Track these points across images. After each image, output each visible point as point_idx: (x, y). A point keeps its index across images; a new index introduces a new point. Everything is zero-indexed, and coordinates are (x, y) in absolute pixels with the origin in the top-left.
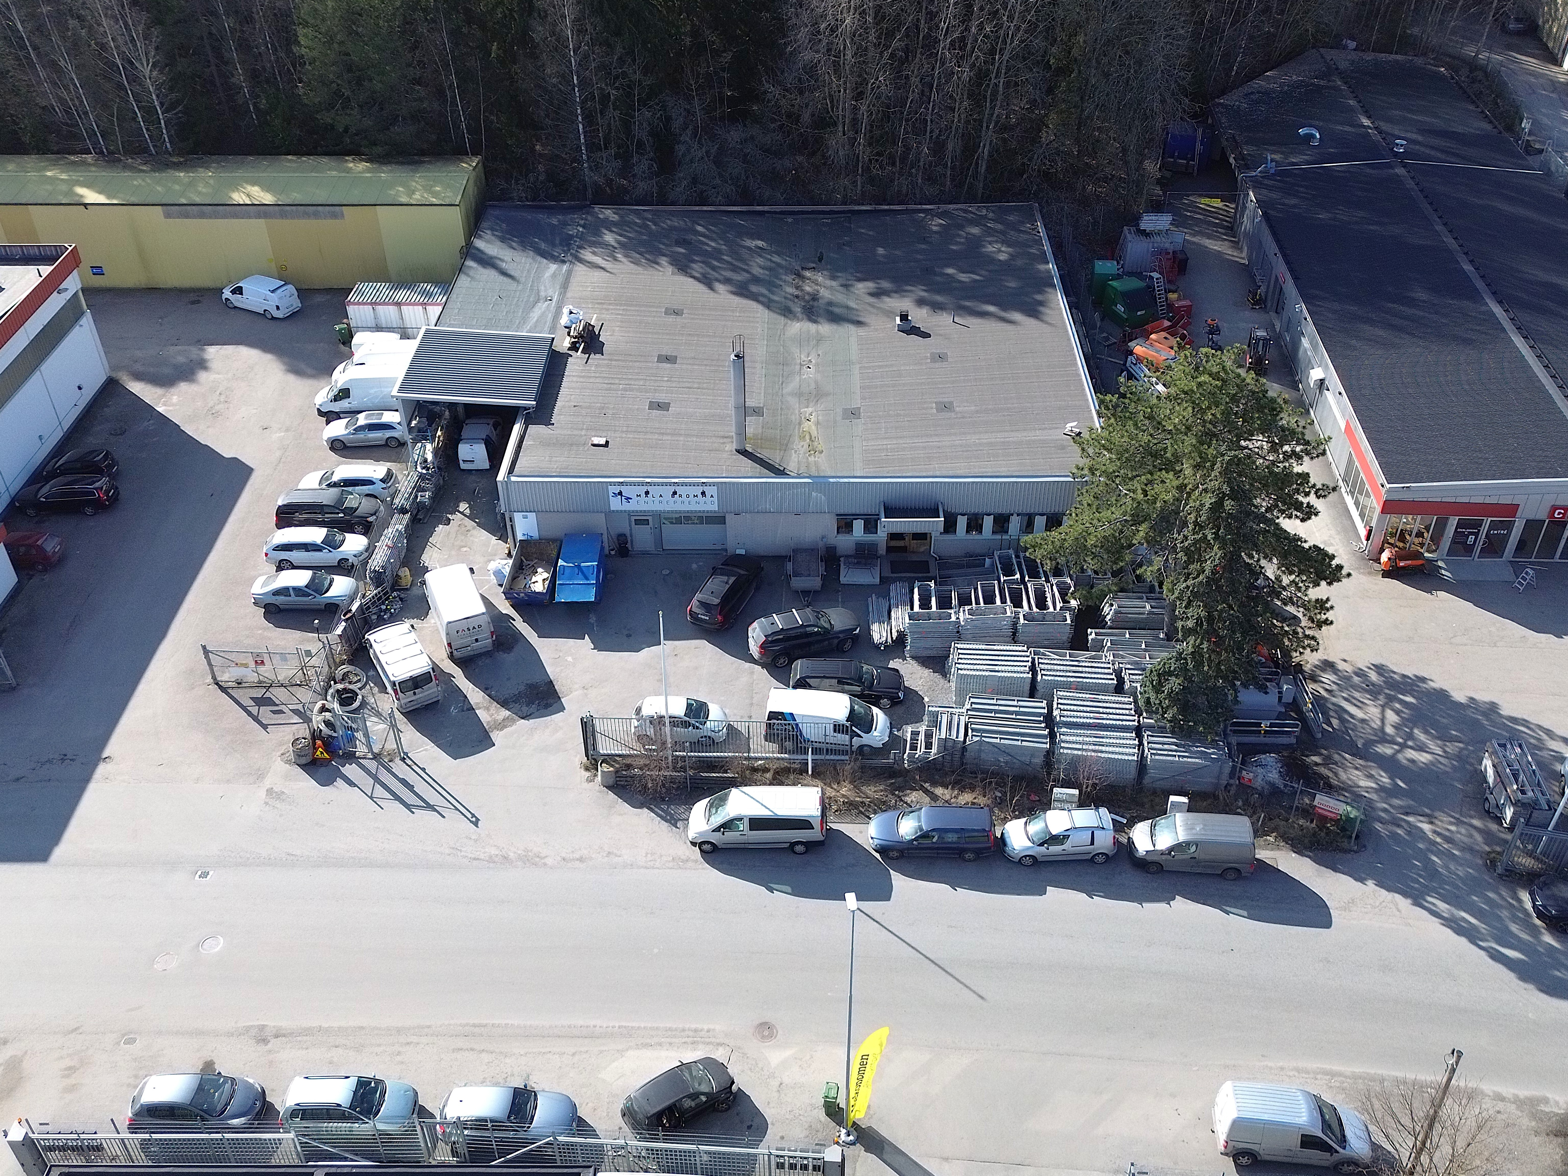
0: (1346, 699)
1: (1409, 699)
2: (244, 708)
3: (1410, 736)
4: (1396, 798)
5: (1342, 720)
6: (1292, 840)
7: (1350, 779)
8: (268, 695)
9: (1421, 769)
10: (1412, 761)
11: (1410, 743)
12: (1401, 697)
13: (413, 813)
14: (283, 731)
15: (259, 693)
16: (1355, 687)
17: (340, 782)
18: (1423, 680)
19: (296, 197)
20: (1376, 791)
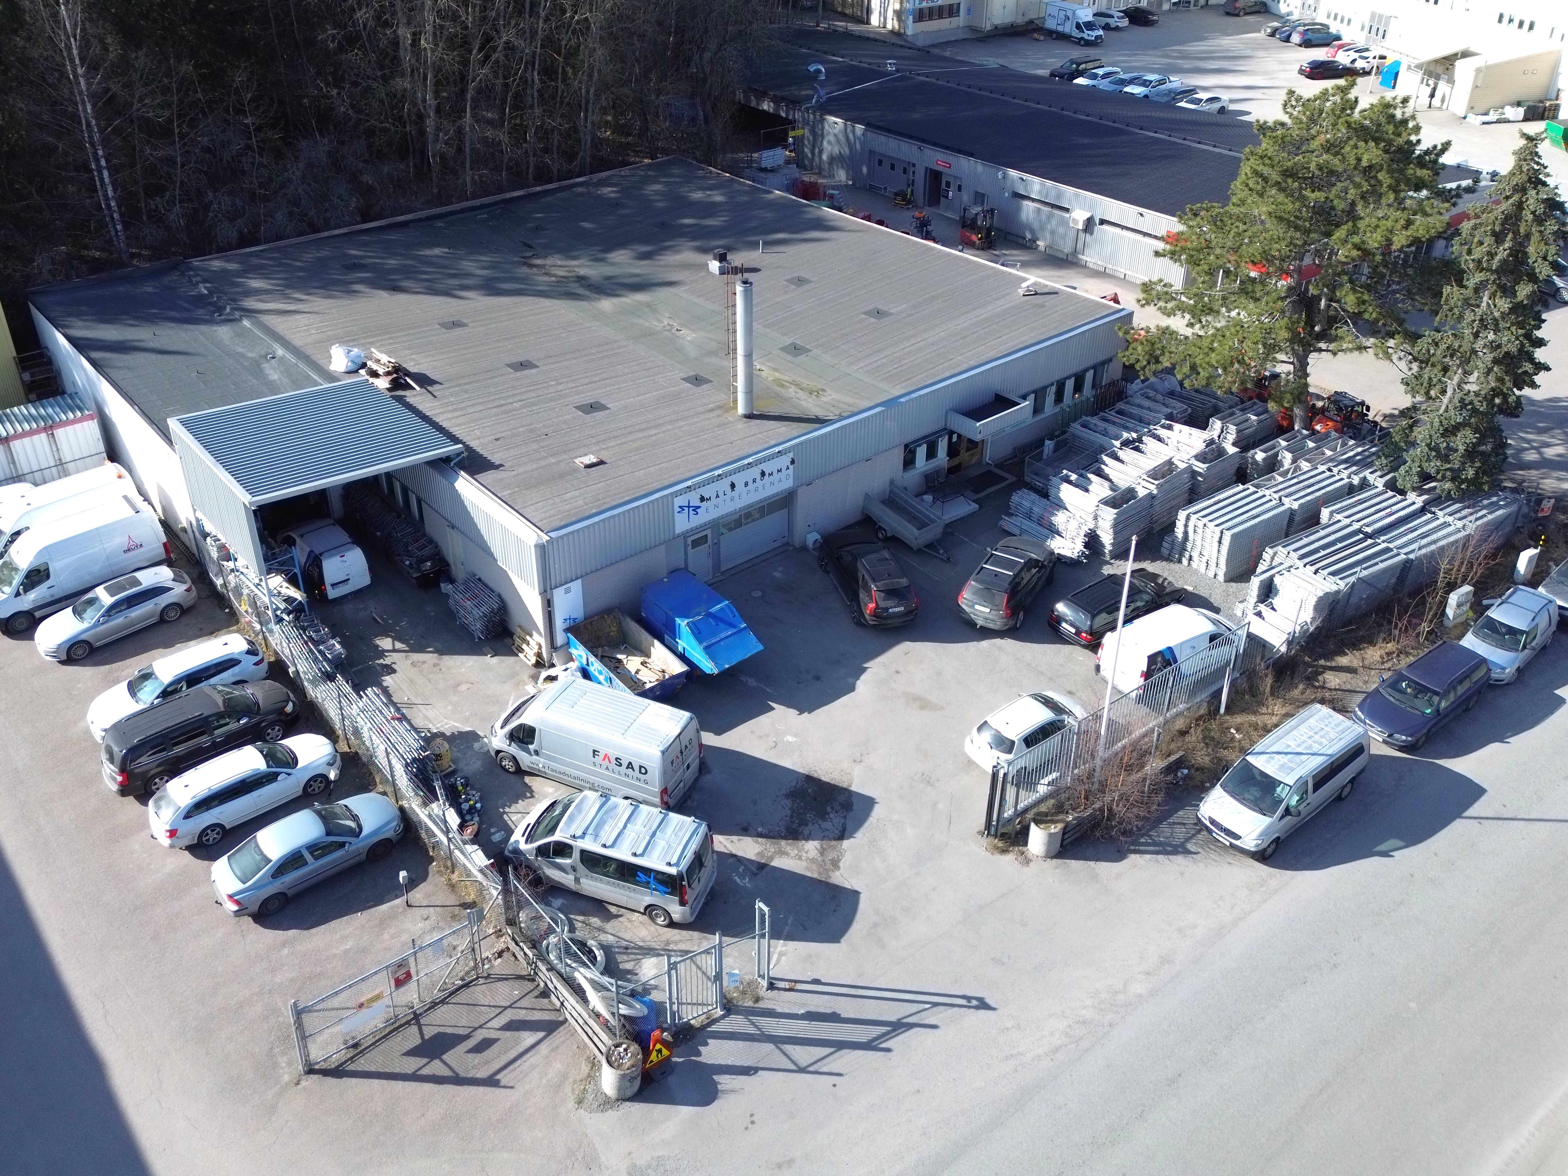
2: (414, 1077)
8: (429, 1032)
13: (888, 1050)
14: (533, 1068)
15: (411, 1038)
17: (725, 1081)
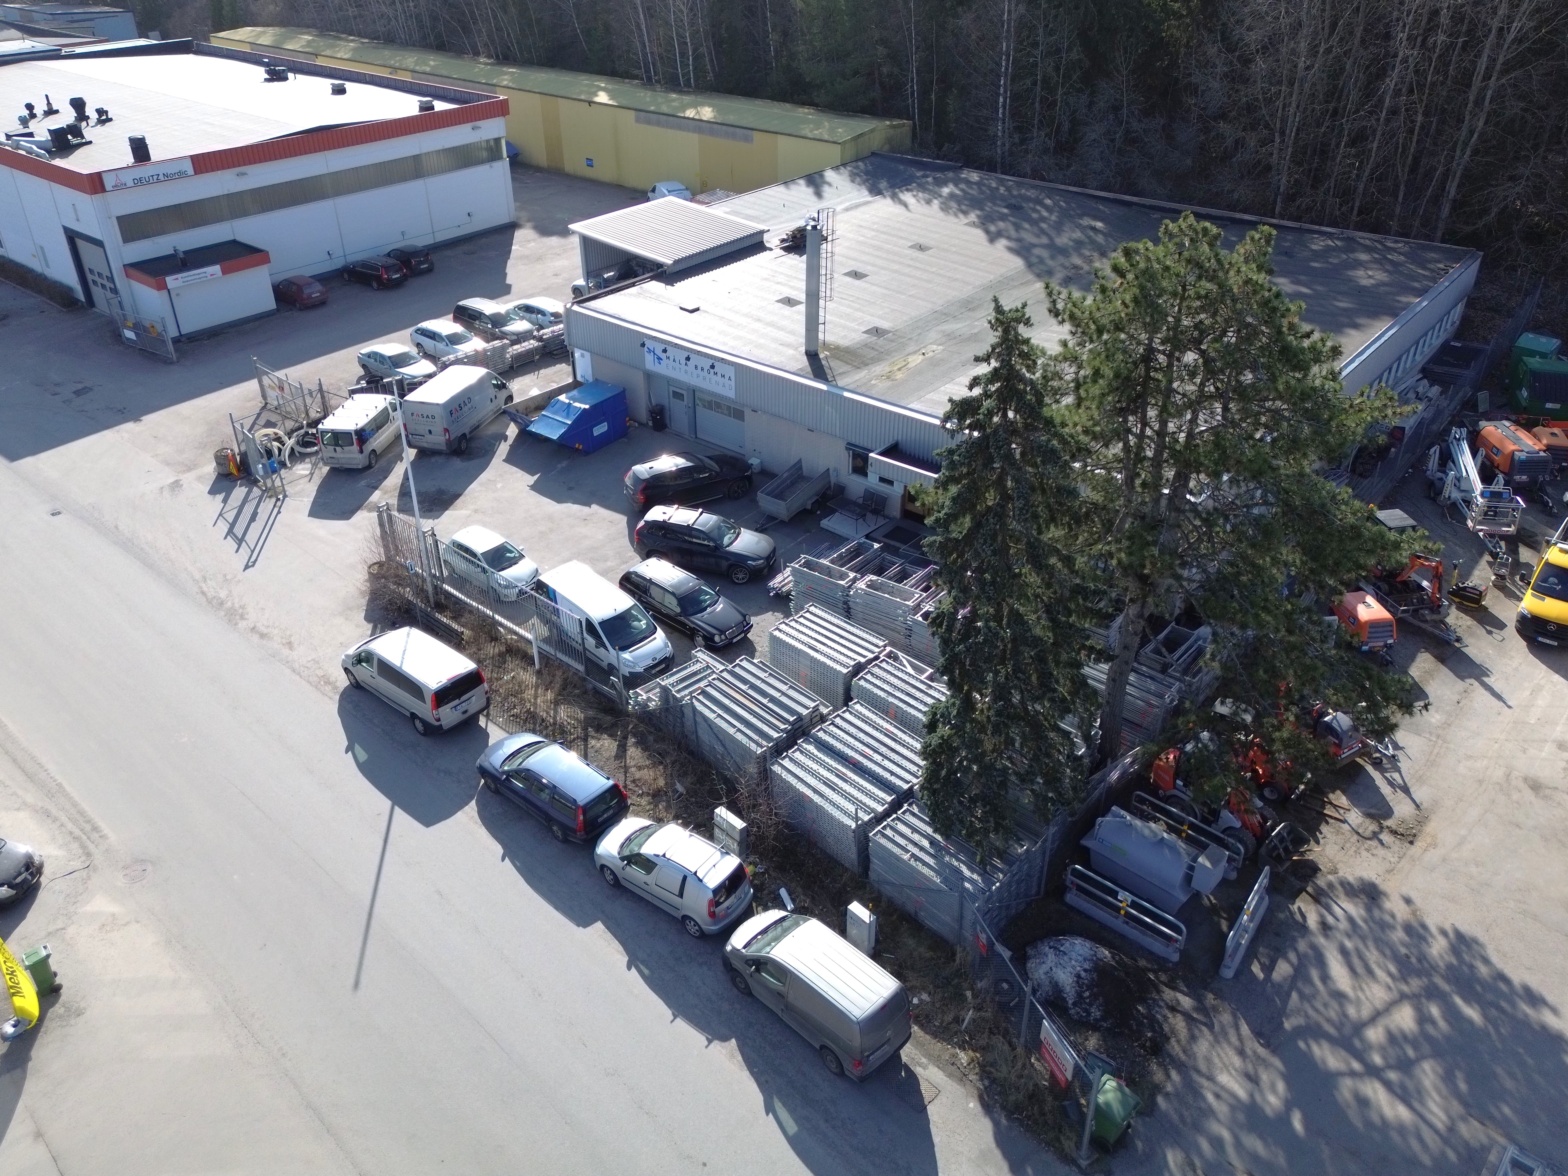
0: (1344, 952)
1: (1472, 1013)
3: (1405, 1066)
4: (1261, 1137)
5: (1300, 973)
6: (993, 1081)
7: (1208, 1060)
9: (1368, 1124)
10: (1363, 1102)
11: (1393, 1076)
12: (1458, 1001)
16: (1382, 944)
18: (1535, 999)
19: (731, 119)
20: (1236, 1106)
